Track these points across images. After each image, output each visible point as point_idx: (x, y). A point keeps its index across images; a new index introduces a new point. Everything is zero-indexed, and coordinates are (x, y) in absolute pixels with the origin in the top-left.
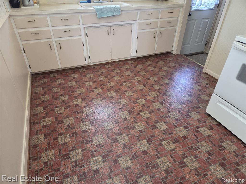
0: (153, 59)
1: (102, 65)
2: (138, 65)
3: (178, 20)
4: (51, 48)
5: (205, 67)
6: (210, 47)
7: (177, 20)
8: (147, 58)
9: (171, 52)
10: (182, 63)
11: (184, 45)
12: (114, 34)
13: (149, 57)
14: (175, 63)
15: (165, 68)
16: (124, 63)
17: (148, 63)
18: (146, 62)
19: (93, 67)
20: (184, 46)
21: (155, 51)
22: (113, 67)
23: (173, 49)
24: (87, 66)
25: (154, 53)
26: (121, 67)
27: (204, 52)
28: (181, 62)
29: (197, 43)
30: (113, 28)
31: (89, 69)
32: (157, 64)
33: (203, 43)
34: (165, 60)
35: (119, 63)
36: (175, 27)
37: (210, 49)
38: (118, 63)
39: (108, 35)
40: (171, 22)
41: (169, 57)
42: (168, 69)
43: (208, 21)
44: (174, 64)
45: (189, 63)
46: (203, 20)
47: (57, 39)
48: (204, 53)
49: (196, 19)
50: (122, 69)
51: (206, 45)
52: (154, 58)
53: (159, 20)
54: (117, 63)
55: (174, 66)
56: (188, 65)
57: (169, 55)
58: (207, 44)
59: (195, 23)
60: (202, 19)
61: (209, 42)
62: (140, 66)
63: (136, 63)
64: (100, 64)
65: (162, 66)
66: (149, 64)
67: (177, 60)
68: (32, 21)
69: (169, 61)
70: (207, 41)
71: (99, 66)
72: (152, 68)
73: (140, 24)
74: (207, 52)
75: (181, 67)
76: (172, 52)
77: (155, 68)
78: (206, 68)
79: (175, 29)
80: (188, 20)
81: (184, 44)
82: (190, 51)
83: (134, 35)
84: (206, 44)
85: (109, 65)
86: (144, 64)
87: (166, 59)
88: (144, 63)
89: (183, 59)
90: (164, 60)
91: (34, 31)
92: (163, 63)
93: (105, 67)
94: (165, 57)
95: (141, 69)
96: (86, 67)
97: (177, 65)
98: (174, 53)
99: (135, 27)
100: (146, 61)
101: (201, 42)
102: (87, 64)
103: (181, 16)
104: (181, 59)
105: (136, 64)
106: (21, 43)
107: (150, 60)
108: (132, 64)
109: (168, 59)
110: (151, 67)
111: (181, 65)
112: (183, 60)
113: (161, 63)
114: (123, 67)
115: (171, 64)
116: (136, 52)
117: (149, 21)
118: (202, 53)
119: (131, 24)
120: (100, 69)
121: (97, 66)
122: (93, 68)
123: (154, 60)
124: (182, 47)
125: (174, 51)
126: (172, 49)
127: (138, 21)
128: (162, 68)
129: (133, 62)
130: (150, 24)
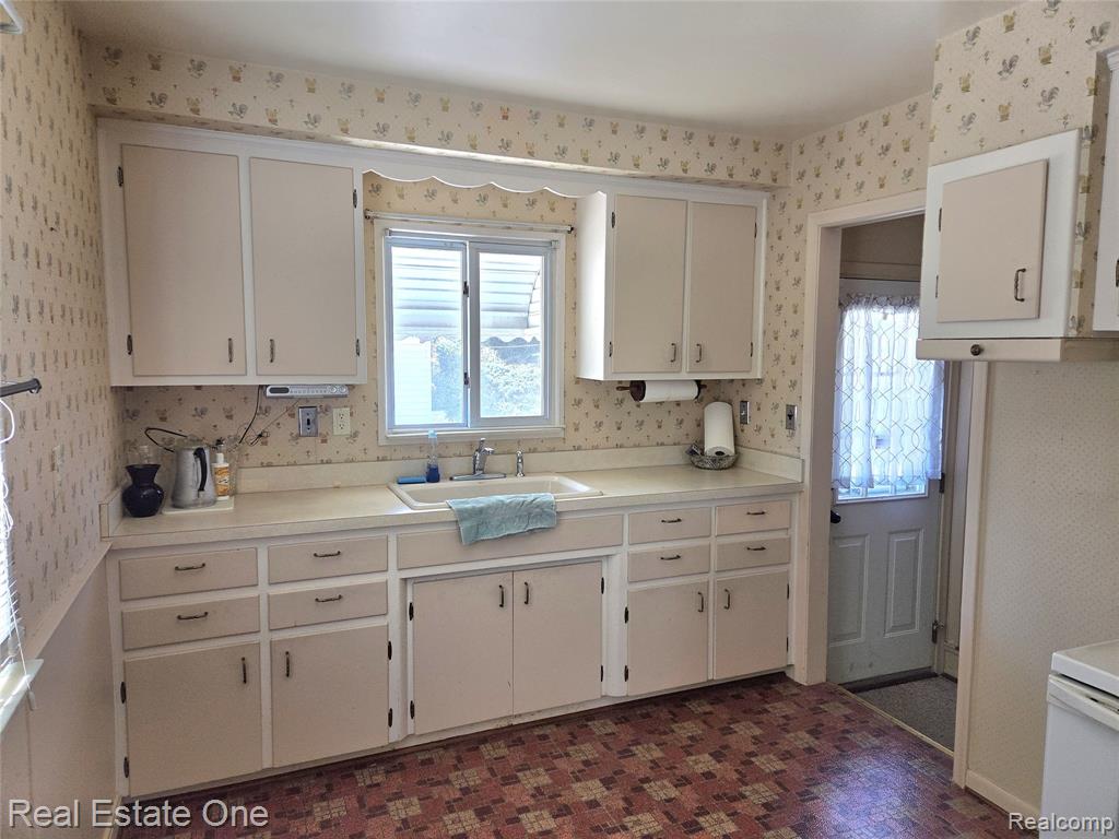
0: (708, 708)
1: (466, 746)
2: (637, 743)
3: (790, 538)
4: (245, 677)
5: (957, 756)
6: (958, 649)
7: (789, 541)
8: (677, 701)
9: (783, 673)
10: (848, 732)
11: (835, 640)
12: (526, 603)
13: (686, 699)
14: (811, 732)
15: (768, 763)
16: (571, 734)
17: (687, 729)
18: (674, 726)
19: (421, 757)
20: (838, 644)
21: (711, 670)
22: (516, 756)
23: (792, 660)
24: (395, 751)
25: (708, 681)
26: (556, 757)
27: (935, 669)
28: (841, 726)
29: (894, 629)
30: (521, 578)
31: (402, 767)
32: (731, 739)
33: (920, 629)
34: (764, 717)
35: (547, 730)
36: (783, 569)
37: (958, 655)
38: (541, 733)
39: (501, 606)
40: (763, 549)
41: (779, 697)
42: (784, 767)
43: (916, 541)
44: (807, 736)
45: (879, 733)
46: (896, 539)
47: (278, 636)
48: (936, 675)
49: (865, 535)
50: (562, 764)
51: (934, 640)
52: (712, 704)
53: (714, 542)
54: (537, 732)
55: (810, 750)
56: (877, 742)
57: (778, 687)
58: (940, 632)
59: (863, 546)
60: (891, 533)
61: (945, 627)
62: (648, 750)
63: (626, 733)
64: (458, 737)
65: (753, 748)
66: (691, 738)
67: (821, 716)
68: (192, 568)
69: (782, 721)
70: (935, 623)
71: (452, 752)
72: (703, 762)
73: (634, 559)
74: (948, 671)
75: (843, 754)
76: (789, 674)
77: (719, 762)
78: (964, 768)
79: (787, 574)
80: (833, 539)
81: (834, 635)
82: (871, 666)
83: (614, 602)
84: (935, 633)
85: (501, 743)
86: (663, 737)
87: (766, 711)
88: (665, 733)
89: (848, 711)
90: (760, 713)
91: (191, 606)
92: (757, 732)
93: (482, 757)
94: (759, 697)
95: (655, 764)
96: (390, 759)
97: (824, 746)
98: (800, 676)
99: (616, 570)
100: (676, 722)
101: (912, 625)
102: (397, 742)
103: (799, 526)
104: (836, 711)
105: (629, 738)
106: (118, 658)
107: (691, 716)
108: (609, 740)
109: (779, 709)
110: (700, 753)
111: (844, 746)
112: (845, 716)
113: (745, 733)
114: (567, 755)
115: (793, 735)
116: (626, 677)
117: (670, 547)
118: (926, 675)
119: (598, 560)
120: (456, 768)
121: (441, 752)
122: (423, 763)
123: (711, 713)
124: (828, 650)
125: (796, 667)
126: (787, 659)
127: (626, 549)
128: (753, 759)
129: (611, 728)
130: (678, 557)
